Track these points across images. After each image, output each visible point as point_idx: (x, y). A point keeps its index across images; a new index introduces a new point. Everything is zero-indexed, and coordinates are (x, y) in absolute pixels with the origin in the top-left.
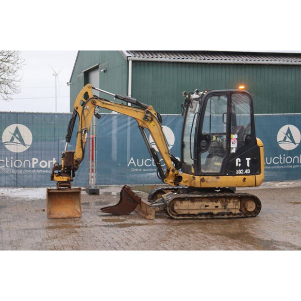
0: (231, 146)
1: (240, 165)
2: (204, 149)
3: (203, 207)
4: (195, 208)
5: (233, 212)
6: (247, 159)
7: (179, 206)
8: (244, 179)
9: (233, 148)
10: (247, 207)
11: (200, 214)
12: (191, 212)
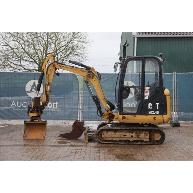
0: (145, 95)
1: (151, 108)
2: (125, 96)
3: (122, 136)
4: (117, 136)
5: (145, 140)
6: (156, 104)
7: (105, 135)
8: (155, 118)
9: (146, 96)
10: (155, 137)
11: (121, 141)
12: (114, 139)
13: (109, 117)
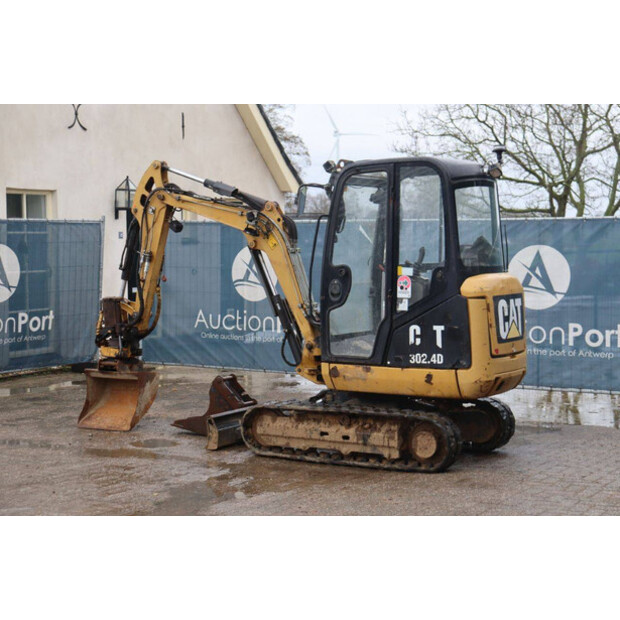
0: (399, 295)
1: (418, 341)
2: (337, 299)
3: (316, 435)
5: (386, 453)
6: (435, 328)
7: (266, 426)
8: (429, 378)
9: (402, 299)
10: (416, 445)
11: (312, 451)
13: (316, 368)
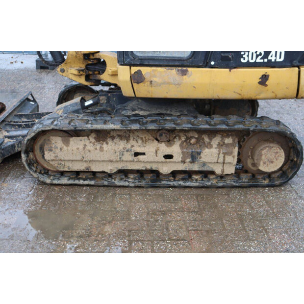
3: (128, 156)
7: (58, 151)
8: (264, 79)
11: (124, 173)
13: (83, 67)
